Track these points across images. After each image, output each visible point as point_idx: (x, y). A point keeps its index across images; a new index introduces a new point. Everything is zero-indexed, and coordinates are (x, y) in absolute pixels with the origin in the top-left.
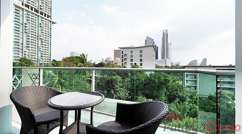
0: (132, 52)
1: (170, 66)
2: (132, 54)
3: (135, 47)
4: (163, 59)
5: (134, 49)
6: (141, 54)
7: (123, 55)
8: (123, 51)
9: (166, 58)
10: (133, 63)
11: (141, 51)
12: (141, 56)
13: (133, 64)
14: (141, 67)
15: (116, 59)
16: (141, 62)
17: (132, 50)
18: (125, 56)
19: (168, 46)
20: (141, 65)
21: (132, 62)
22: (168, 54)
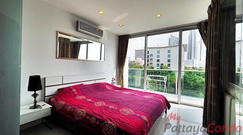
0: (158, 52)
1: (198, 67)
2: (158, 54)
3: (162, 47)
4: (190, 60)
5: (161, 49)
6: (169, 54)
7: (149, 55)
8: (148, 52)
9: (193, 58)
10: (160, 63)
11: (169, 51)
12: (169, 56)
13: (160, 65)
14: (169, 67)
15: (137, 59)
16: (169, 63)
17: (158, 49)
18: (151, 56)
19: (196, 44)
20: (169, 65)
21: (158, 63)
22: (196, 54)
